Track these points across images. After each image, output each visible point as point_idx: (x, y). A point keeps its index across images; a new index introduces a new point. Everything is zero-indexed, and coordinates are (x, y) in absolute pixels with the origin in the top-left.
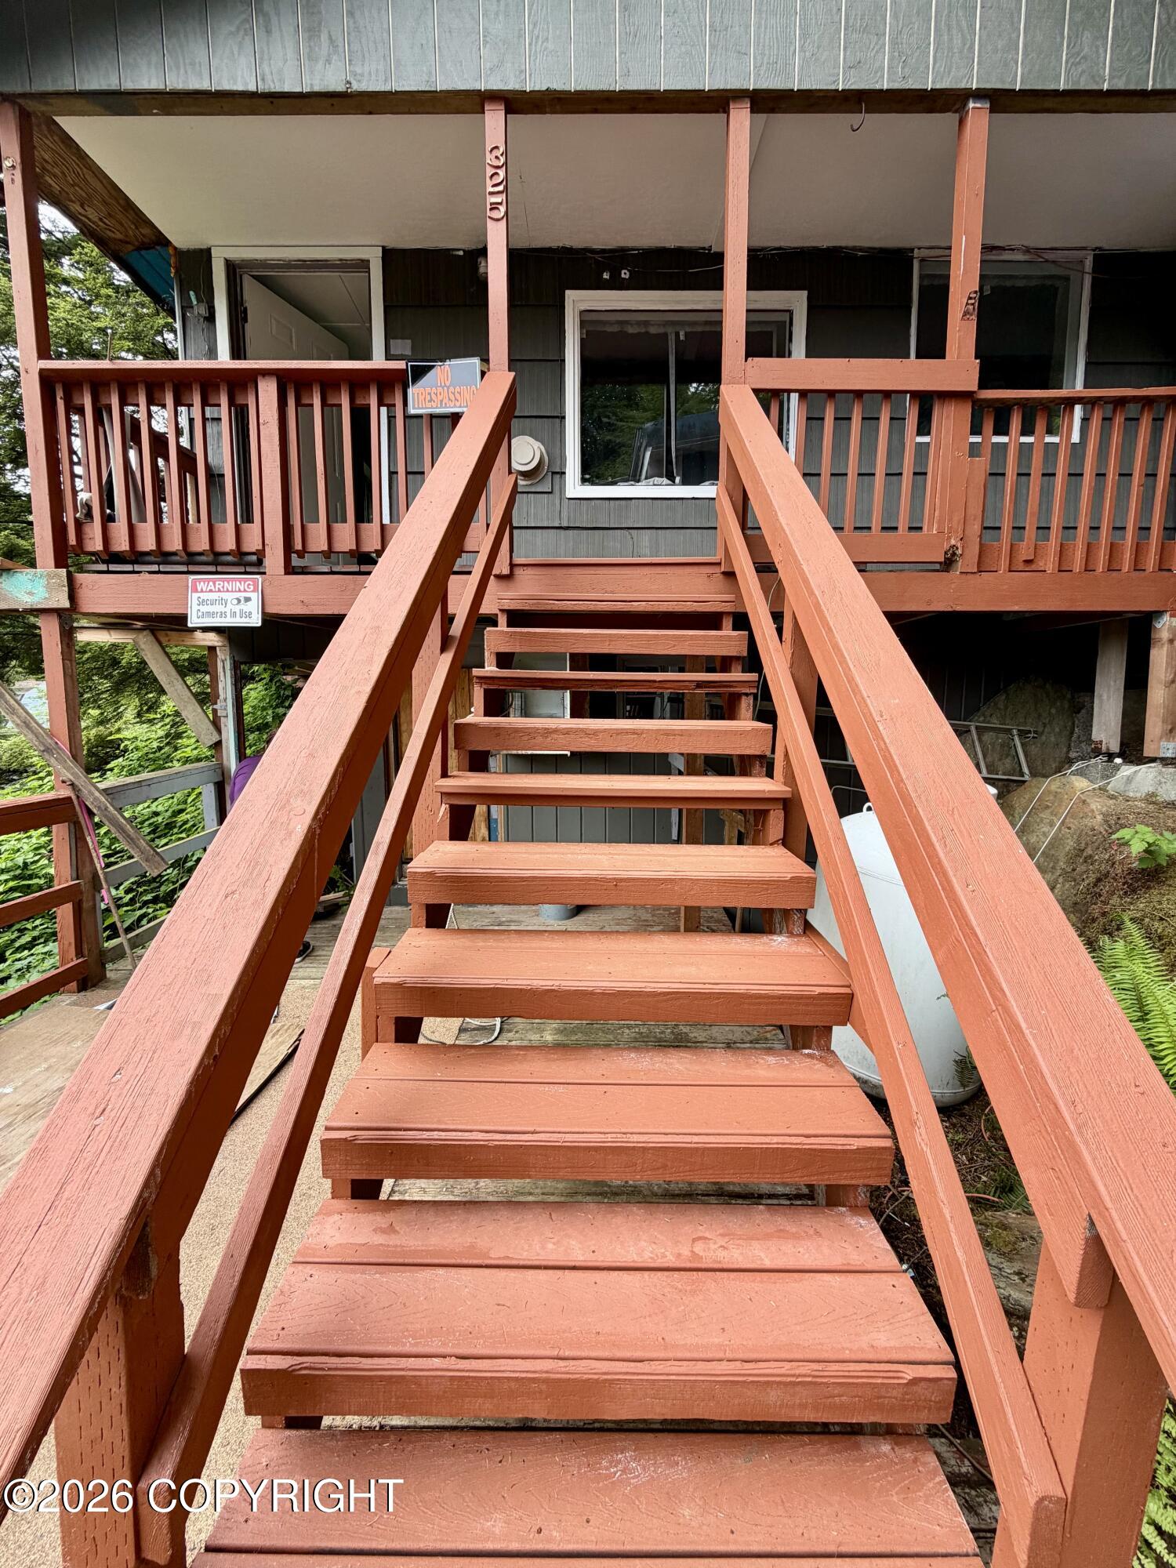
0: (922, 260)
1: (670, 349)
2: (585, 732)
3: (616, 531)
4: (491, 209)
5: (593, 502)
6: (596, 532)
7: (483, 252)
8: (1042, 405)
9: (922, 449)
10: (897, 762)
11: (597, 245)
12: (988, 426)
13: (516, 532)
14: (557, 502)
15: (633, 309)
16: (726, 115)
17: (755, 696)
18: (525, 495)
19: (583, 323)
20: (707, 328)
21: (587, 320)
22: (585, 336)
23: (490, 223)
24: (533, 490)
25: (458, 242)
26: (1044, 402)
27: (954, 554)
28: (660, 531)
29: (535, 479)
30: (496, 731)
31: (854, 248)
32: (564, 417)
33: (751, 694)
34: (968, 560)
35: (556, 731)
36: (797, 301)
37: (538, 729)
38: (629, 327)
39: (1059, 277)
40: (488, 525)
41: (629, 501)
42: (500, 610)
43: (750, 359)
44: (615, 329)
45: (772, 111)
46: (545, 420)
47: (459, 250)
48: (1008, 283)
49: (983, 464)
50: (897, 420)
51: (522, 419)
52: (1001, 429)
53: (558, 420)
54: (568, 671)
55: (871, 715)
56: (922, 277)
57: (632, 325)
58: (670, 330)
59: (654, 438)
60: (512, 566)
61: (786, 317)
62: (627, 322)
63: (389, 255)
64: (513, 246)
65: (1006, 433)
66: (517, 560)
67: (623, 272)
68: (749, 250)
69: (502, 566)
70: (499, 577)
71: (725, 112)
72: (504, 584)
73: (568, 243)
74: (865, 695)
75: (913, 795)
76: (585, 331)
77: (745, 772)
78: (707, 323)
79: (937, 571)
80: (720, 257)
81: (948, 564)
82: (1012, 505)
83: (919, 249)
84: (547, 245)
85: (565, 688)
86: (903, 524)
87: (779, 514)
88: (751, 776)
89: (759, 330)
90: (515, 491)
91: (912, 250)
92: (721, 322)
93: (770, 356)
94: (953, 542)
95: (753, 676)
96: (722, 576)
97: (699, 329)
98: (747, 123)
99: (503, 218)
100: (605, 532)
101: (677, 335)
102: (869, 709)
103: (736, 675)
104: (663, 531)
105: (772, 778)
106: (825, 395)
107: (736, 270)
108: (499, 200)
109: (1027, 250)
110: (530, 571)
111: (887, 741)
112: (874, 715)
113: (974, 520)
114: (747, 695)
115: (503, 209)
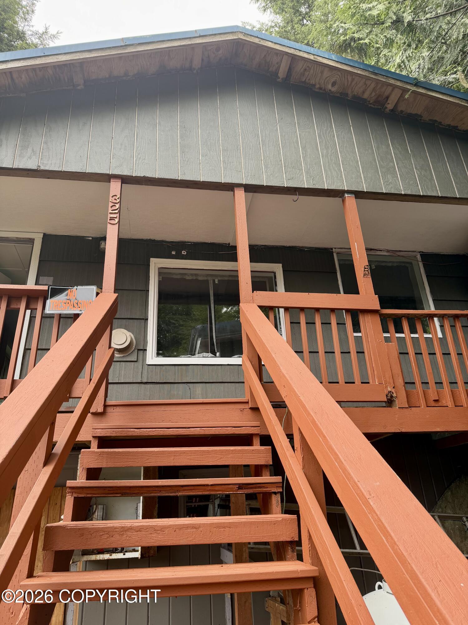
0: (338, 253)
1: (210, 288)
2: (154, 529)
3: (179, 385)
4: (110, 220)
5: (164, 367)
6: (166, 385)
7: (104, 239)
8: (417, 317)
9: (358, 340)
10: (388, 528)
11: (168, 240)
12: (392, 328)
13: (110, 386)
14: (140, 367)
15: (189, 268)
16: (233, 192)
17: (281, 493)
18: (118, 363)
19: (160, 274)
20: (231, 279)
21: (162, 272)
22: (161, 280)
23: (109, 226)
24: (125, 360)
25: (90, 233)
26: (417, 316)
27: (392, 397)
28: (208, 385)
29: (125, 353)
30: (81, 531)
31: (303, 247)
32: (147, 319)
33: (278, 492)
34: (401, 400)
35: (131, 529)
36: (278, 269)
37: (116, 528)
38: (187, 276)
39: (408, 263)
40: (91, 380)
41: (187, 367)
42: (93, 437)
43: (255, 292)
44: (179, 277)
45: (255, 192)
46: (135, 321)
47: (90, 237)
48: (383, 264)
49: (394, 346)
50: (341, 324)
51: (119, 320)
52: (399, 330)
53: (143, 321)
54: (142, 480)
55: (363, 494)
56: (339, 260)
57: (188, 276)
58: (209, 278)
59: (202, 334)
60: (105, 406)
61: (272, 275)
62: (185, 274)
63: (46, 238)
64: (122, 236)
65: (402, 332)
66: (109, 402)
67: (183, 251)
68: (249, 246)
69: (97, 406)
70: (95, 414)
71: (232, 191)
72: (98, 419)
73: (152, 237)
74: (356, 480)
75: (405, 554)
76: (161, 277)
77: (281, 558)
78: (230, 276)
79: (385, 407)
80: (235, 248)
81: (390, 402)
82: (417, 369)
83: (335, 248)
84: (141, 238)
85: (138, 494)
86: (357, 380)
87: (281, 368)
88: (285, 560)
89: (258, 280)
90: (111, 361)
91: (332, 249)
92: (238, 276)
93: (266, 290)
94: (389, 389)
95: (278, 479)
96: (250, 411)
97: (226, 279)
98: (244, 195)
99: (117, 223)
100: (172, 385)
101: (214, 281)
102: (360, 490)
103: (266, 478)
104: (210, 384)
105: (302, 560)
106: (299, 310)
107: (243, 253)
108: (115, 216)
109: (388, 251)
110: (118, 409)
111: (378, 513)
112: (365, 494)
113: (398, 376)
114: (275, 493)
115: (117, 220)
